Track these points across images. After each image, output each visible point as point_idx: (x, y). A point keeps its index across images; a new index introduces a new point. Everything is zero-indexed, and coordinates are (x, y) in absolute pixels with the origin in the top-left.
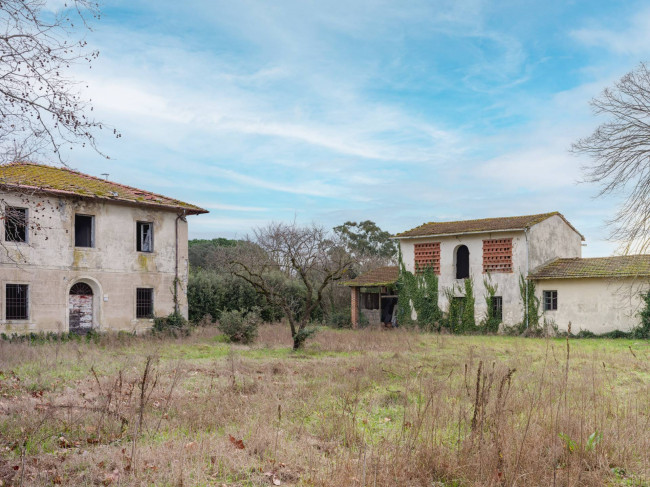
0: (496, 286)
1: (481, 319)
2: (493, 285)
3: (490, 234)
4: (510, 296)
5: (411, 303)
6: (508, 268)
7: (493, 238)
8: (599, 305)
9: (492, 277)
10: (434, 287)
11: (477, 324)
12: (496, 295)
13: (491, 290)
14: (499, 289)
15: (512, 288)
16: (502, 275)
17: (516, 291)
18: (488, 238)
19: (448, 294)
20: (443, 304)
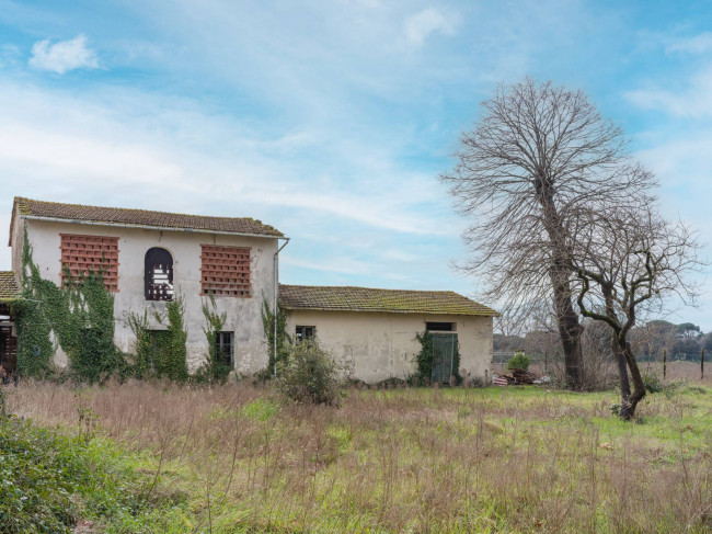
0: (225, 317)
1: (198, 364)
2: (219, 312)
3: (214, 236)
4: (247, 331)
5: (53, 337)
6: (243, 291)
7: (218, 243)
8: (370, 347)
9: (218, 301)
10: (104, 311)
11: (191, 373)
12: (224, 329)
13: (215, 321)
14: (228, 321)
15: (249, 320)
16: (234, 300)
17: (256, 325)
18: (210, 243)
19: (134, 323)
20: (125, 339)
